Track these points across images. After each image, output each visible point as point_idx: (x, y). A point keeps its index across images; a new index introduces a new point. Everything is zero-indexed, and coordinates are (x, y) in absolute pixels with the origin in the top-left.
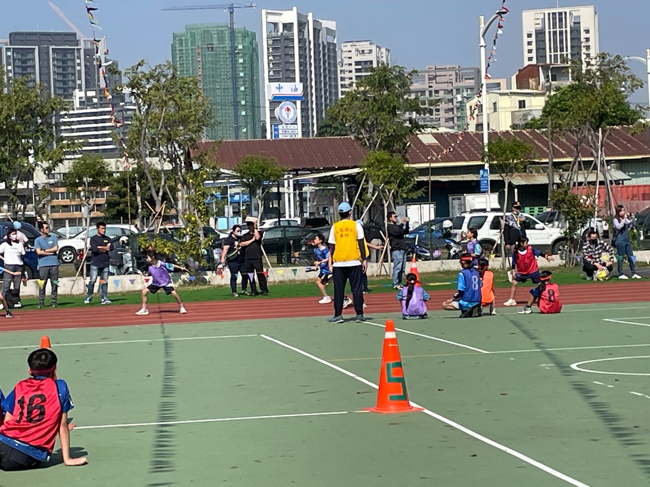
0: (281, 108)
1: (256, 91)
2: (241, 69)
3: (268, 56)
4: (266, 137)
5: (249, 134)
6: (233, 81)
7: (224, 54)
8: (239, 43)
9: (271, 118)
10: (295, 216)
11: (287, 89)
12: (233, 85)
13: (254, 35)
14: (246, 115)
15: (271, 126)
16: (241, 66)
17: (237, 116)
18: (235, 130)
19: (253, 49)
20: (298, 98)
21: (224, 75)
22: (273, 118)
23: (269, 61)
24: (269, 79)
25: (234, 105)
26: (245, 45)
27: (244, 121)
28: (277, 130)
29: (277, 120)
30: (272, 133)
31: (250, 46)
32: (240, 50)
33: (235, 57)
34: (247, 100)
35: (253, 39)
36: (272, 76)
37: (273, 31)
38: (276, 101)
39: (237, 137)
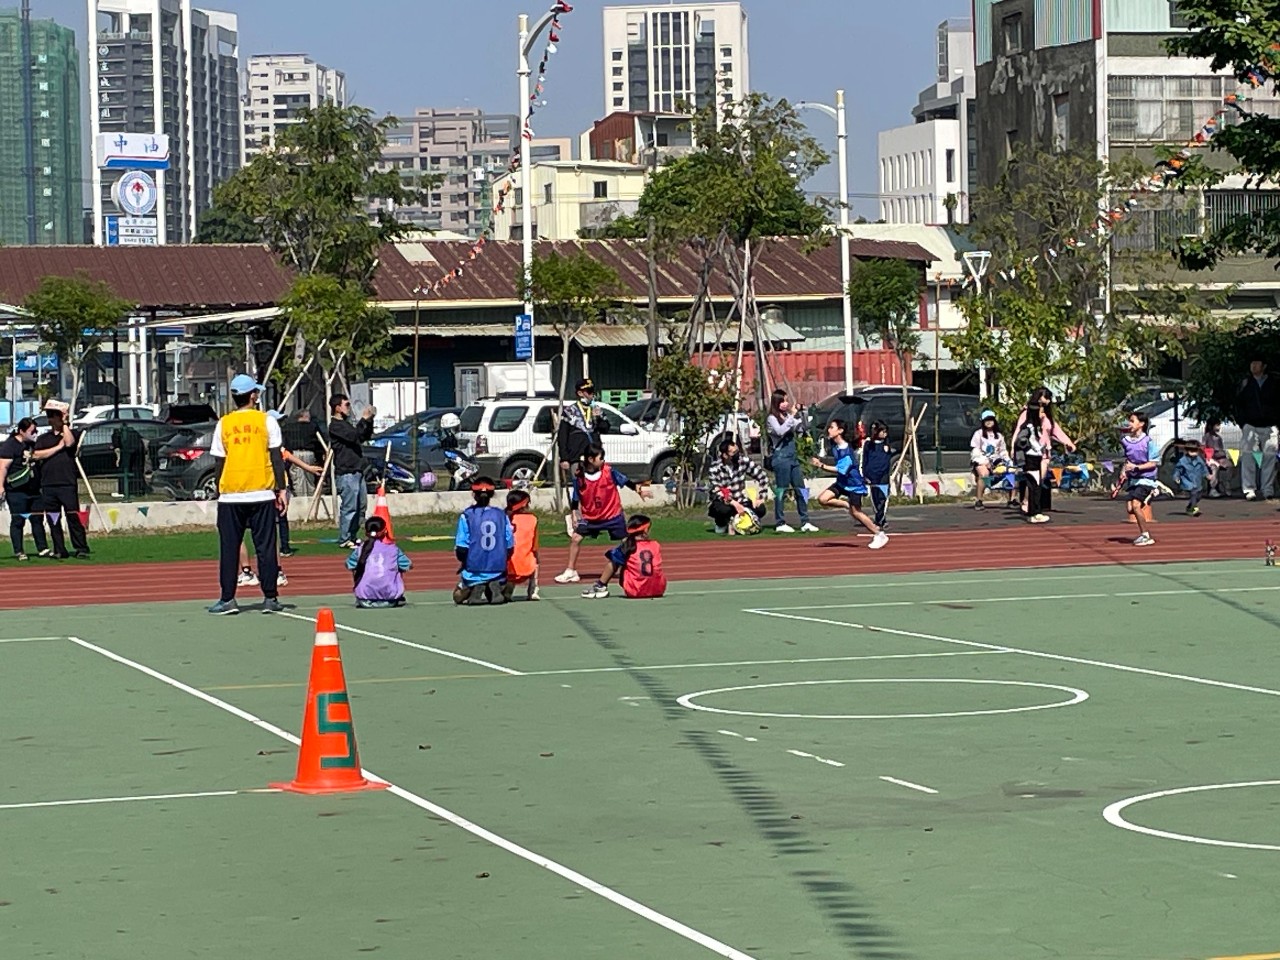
0: (124, 184)
1: (73, 149)
2: (44, 103)
3: (100, 79)
4: (92, 242)
5: (58, 235)
6: (26, 128)
7: (8, 72)
8: (39, 51)
9: (103, 203)
10: (150, 400)
11: (137, 145)
12: (27, 135)
13: (70, 37)
14: (53, 196)
15: (104, 218)
16: (44, 96)
17: (33, 197)
18: (30, 225)
19: (68, 63)
20: (158, 165)
21: (8, 114)
22: (107, 203)
23: (100, 88)
24: (101, 126)
25: (27, 175)
26: (51, 54)
27: (47, 207)
28: (114, 227)
29: (115, 207)
30: (104, 233)
31: (63, 57)
32: (42, 64)
33: (32, 78)
34: (55, 165)
35: (68, 44)
36: (106, 119)
37: (110, 28)
38: (115, 169)
39: (33, 239)
